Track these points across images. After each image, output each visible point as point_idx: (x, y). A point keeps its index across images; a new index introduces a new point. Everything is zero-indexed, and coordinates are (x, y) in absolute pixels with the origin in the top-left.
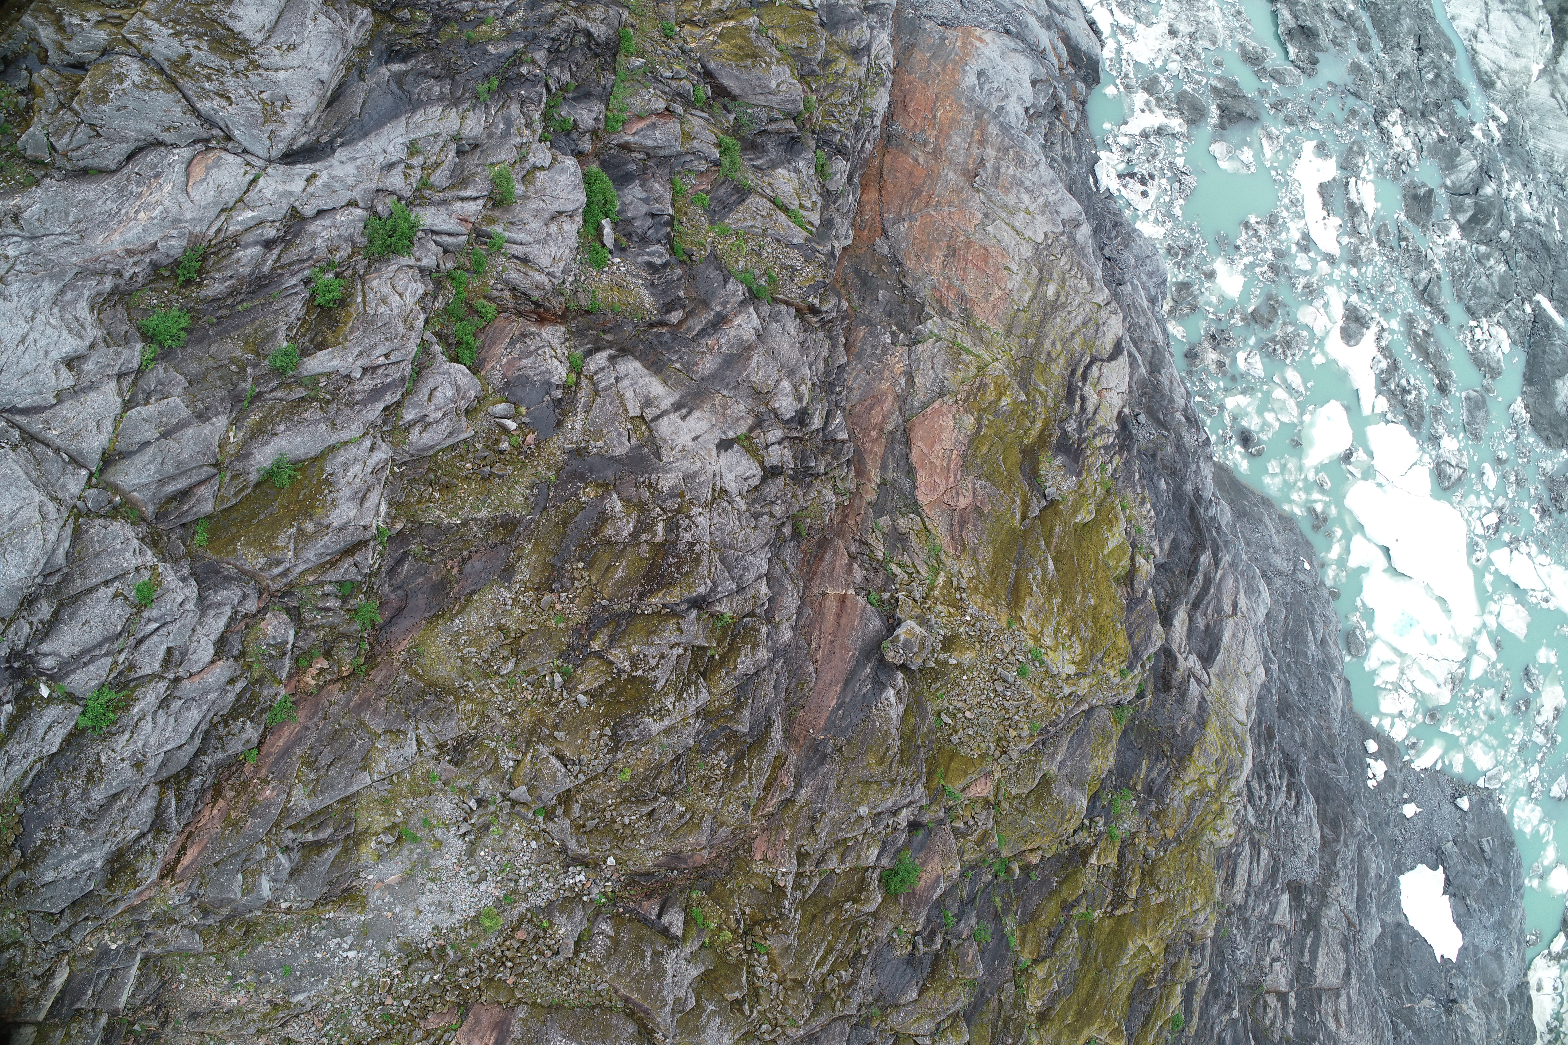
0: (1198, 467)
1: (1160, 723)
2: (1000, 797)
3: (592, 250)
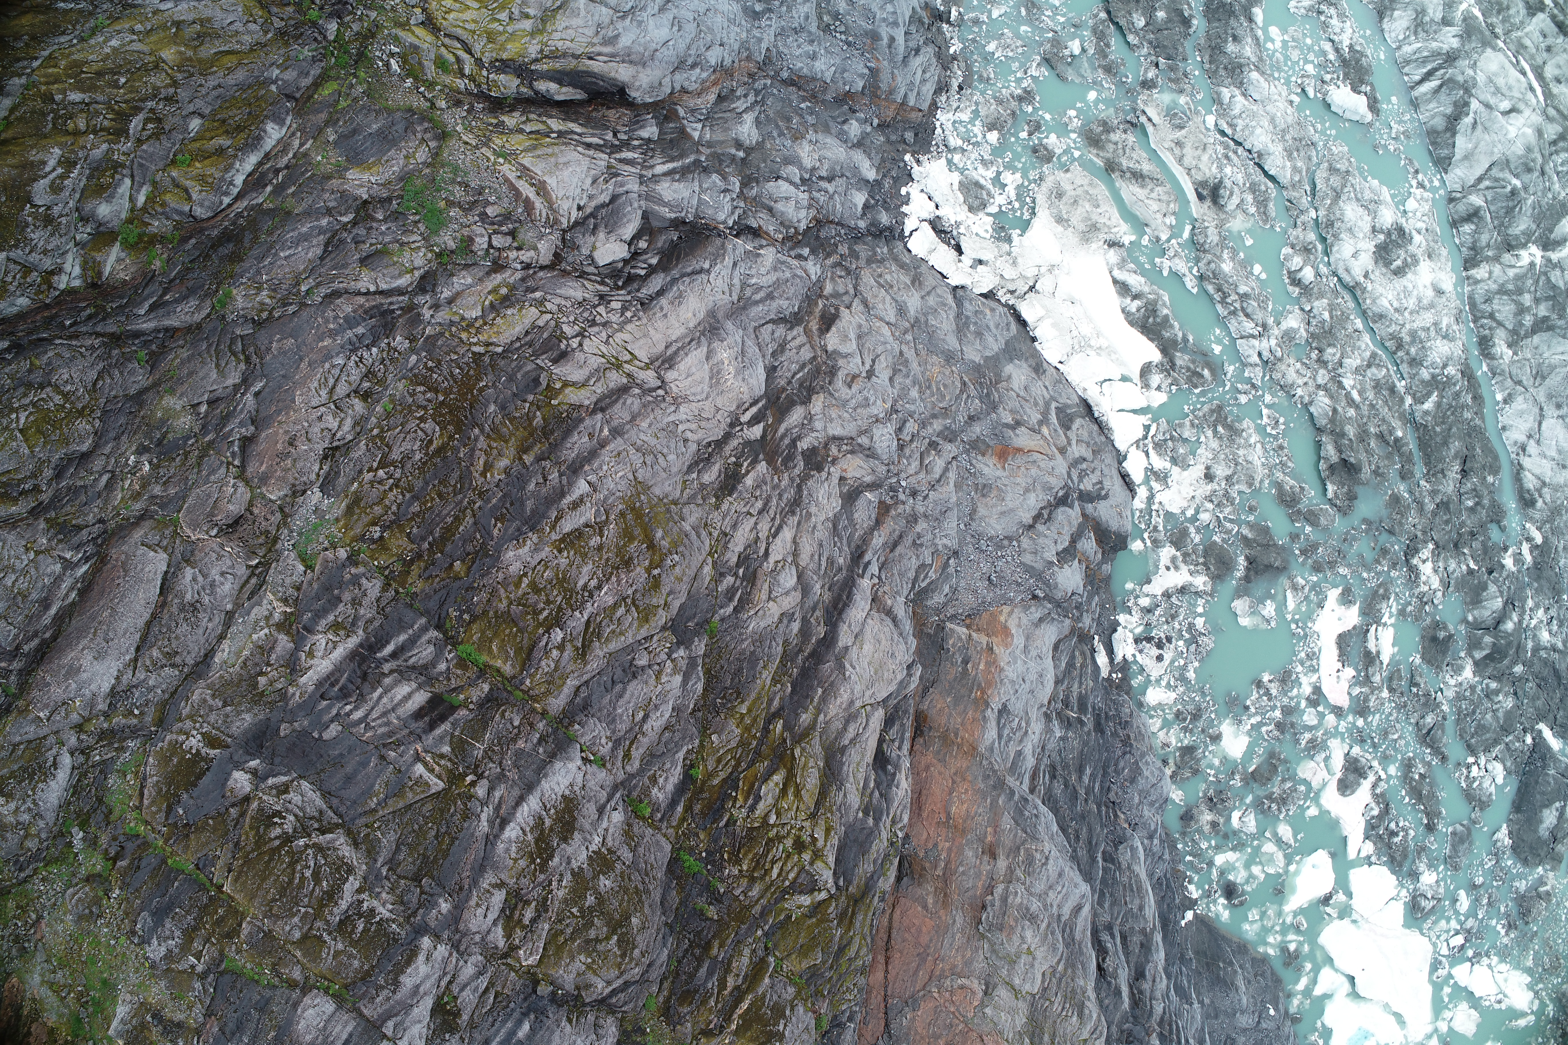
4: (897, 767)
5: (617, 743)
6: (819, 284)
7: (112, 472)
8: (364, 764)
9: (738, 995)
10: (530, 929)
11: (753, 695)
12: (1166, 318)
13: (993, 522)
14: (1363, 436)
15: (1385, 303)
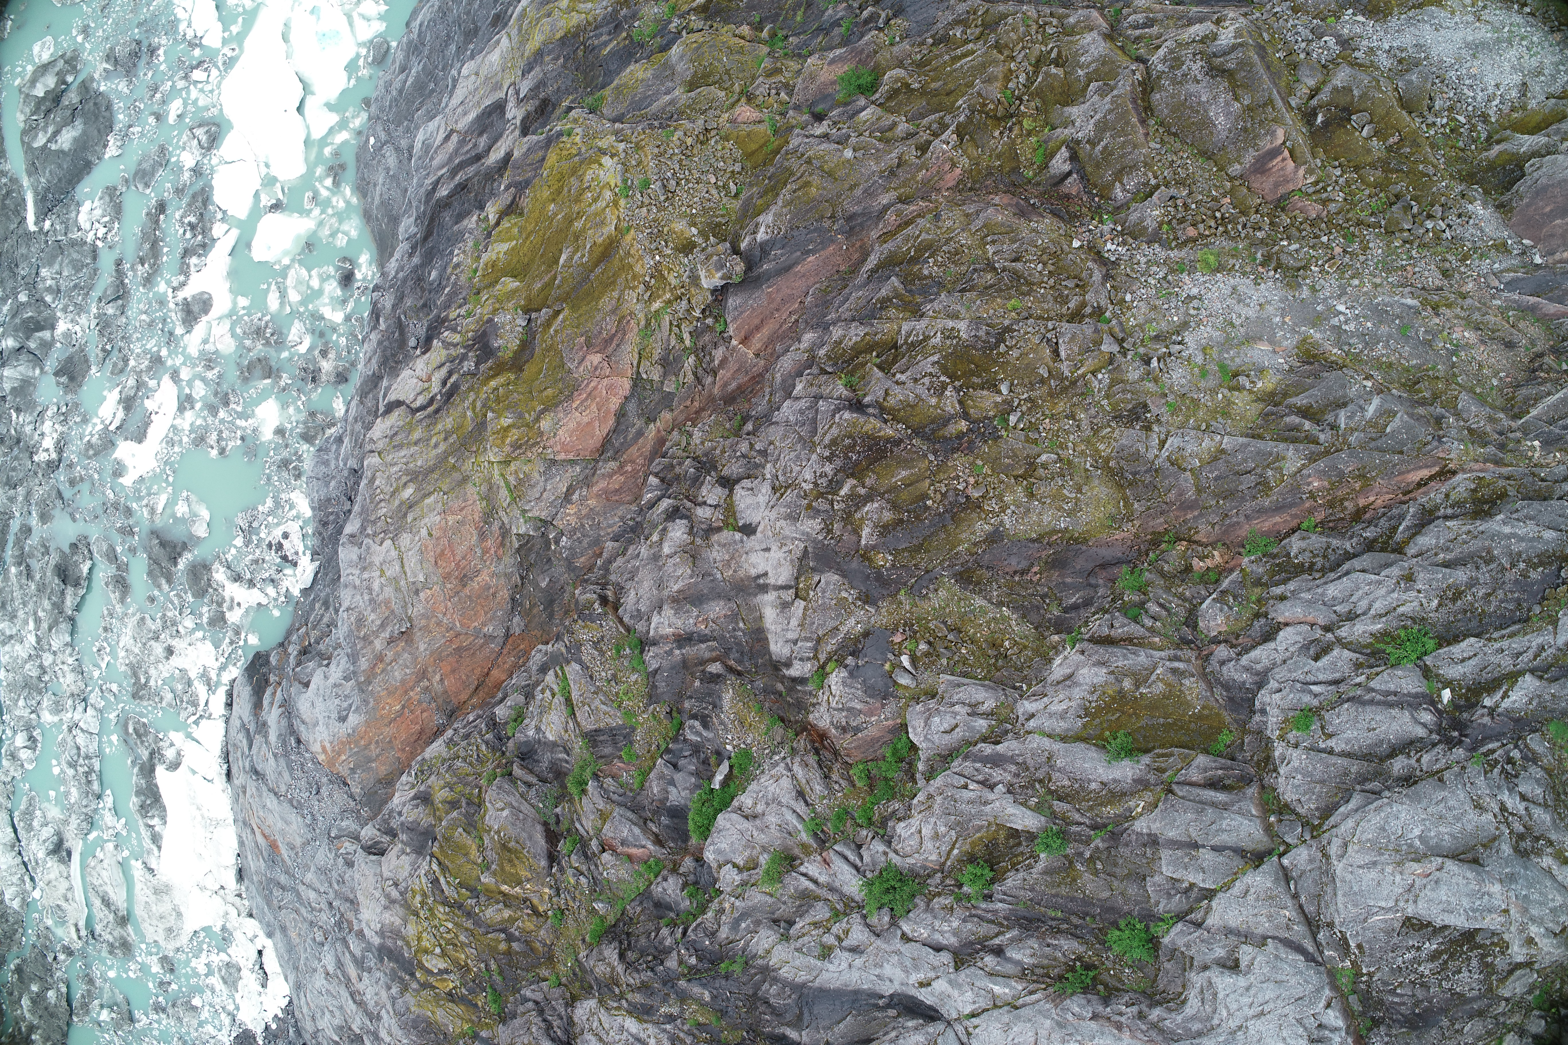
0: (397, 273)
1: (571, 77)
2: (736, 97)
3: (743, 770)
13: (296, 826)
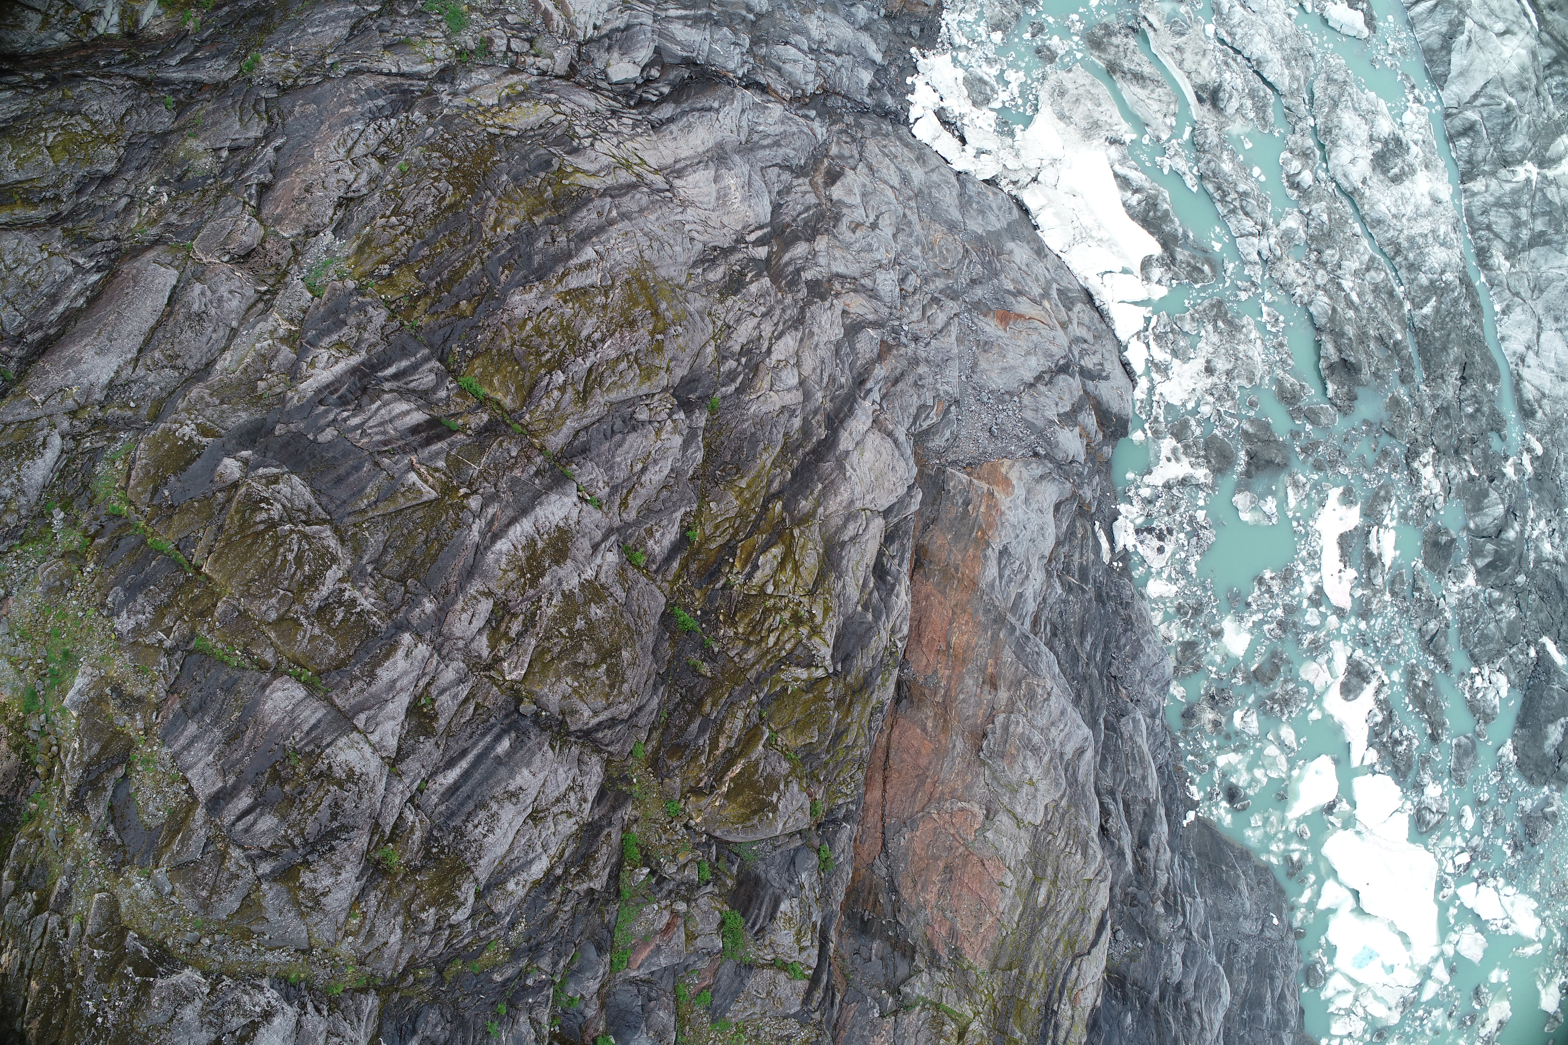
4: (897, 580)
5: (614, 489)
6: (826, 145)
7: (131, 197)
8: (357, 468)
9: (731, 758)
10: (517, 642)
11: (753, 473)
12: (1166, 212)
13: (994, 375)
14: (1363, 337)
15: (1383, 208)
